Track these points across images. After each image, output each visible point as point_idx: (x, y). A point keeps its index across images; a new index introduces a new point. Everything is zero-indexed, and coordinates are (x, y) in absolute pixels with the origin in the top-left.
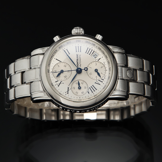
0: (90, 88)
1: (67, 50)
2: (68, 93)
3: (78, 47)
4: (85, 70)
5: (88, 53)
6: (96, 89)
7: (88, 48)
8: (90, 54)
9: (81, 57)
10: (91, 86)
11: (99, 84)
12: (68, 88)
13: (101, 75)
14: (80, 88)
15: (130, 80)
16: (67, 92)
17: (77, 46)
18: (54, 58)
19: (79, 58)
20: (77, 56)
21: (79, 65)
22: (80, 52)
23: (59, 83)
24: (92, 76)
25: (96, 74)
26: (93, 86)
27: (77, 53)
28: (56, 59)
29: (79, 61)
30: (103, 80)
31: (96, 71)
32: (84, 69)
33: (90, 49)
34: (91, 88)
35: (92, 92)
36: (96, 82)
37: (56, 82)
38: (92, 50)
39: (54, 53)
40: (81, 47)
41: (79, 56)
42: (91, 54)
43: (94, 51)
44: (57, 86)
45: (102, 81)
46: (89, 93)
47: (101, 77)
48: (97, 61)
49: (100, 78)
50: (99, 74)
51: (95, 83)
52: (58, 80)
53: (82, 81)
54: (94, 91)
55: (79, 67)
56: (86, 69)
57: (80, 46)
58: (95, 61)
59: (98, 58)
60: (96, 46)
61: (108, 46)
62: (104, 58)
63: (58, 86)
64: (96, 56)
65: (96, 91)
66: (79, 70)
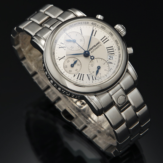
0: (79, 74)
1: (96, 31)
2: (59, 60)
3: (107, 38)
5: (108, 50)
6: (83, 80)
7: (112, 47)
8: (108, 52)
9: (100, 47)
11: (89, 79)
12: (65, 57)
13: (98, 74)
14: (72, 66)
15: (117, 105)
16: (60, 59)
17: (107, 36)
18: (80, 26)
19: (97, 46)
20: (98, 43)
21: (91, 51)
22: (104, 43)
24: (91, 68)
25: (97, 69)
26: (83, 75)
27: (101, 41)
28: (81, 29)
29: (95, 48)
30: (96, 79)
31: (99, 68)
32: (91, 57)
33: (113, 49)
34: (80, 75)
35: (77, 79)
36: (89, 76)
37: (61, 43)
38: (114, 51)
39: (85, 23)
40: (108, 40)
41: (99, 44)
43: (114, 54)
44: (58, 46)
45: (94, 79)
46: (74, 76)
47: (97, 76)
48: (108, 62)
49: (95, 75)
50: (97, 72)
51: (88, 75)
52: (63, 43)
53: (80, 64)
54: (80, 79)
55: (90, 52)
56: (92, 58)
57: (109, 38)
59: (111, 61)
60: (119, 51)
61: (129, 62)
62: (116, 66)
63: (59, 48)
64: (111, 58)
65: (81, 81)
66: (87, 53)
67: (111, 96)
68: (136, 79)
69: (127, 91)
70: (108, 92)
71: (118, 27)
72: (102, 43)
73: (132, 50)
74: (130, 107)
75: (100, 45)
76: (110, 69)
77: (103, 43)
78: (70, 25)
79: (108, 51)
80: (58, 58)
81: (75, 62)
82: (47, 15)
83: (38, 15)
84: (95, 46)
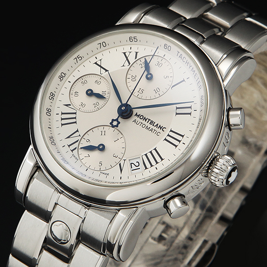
0: (75, 113)
1: (190, 114)
2: (96, 63)
3: (180, 141)
4: (115, 120)
5: (151, 152)
6: (62, 125)
7: (162, 159)
8: (146, 155)
9: (153, 135)
10: (77, 120)
11: (68, 137)
12: (107, 71)
13: (86, 153)
16: (99, 63)
17: (183, 140)
18: (190, 76)
19: (155, 128)
20: (161, 127)
21: (138, 119)
22: (165, 139)
23: (132, 59)
24: (98, 132)
25: (95, 144)
26: (76, 122)
27: (167, 132)
28: (184, 81)
30: (72, 151)
31: (102, 148)
33: (157, 163)
34: (74, 116)
35: (62, 114)
36: (77, 134)
37: (137, 53)
38: (152, 166)
40: (176, 146)
41: (159, 130)
42: (145, 157)
43: (146, 168)
44: (127, 50)
45: (72, 147)
46: (67, 105)
48: (122, 162)
49: (81, 146)
50: (90, 148)
51: (77, 131)
53: (100, 106)
54: (62, 119)
56: (115, 123)
57: (180, 145)
58: (123, 159)
62: (117, 181)
63: (124, 53)
64: (134, 167)
65: (60, 122)
72: (164, 135)
75: (157, 134)
76: (105, 172)
78: (181, 52)
79: (149, 155)
80: (99, 58)
81: (99, 96)
84: (152, 123)
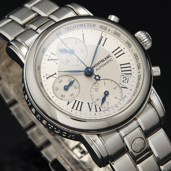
0: (76, 101)
1: (106, 39)
2: (47, 78)
3: (122, 50)
6: (80, 110)
7: (129, 63)
8: (122, 71)
9: (110, 63)
10: (81, 101)
11: (90, 110)
12: (55, 74)
13: (105, 104)
14: (66, 88)
16: (48, 76)
17: (122, 48)
18: (81, 30)
19: (107, 60)
20: (108, 57)
21: (97, 67)
22: (117, 57)
23: (53, 57)
24: (94, 93)
25: (103, 96)
26: (82, 103)
27: (113, 55)
28: (83, 34)
29: (102, 63)
30: (100, 110)
31: (106, 94)
32: (96, 76)
33: (130, 67)
35: (73, 108)
37: (52, 53)
38: (131, 70)
39: (89, 25)
40: (124, 53)
41: (109, 59)
43: (131, 74)
44: (47, 58)
45: (98, 110)
46: (68, 104)
47: (103, 106)
48: (121, 86)
49: (100, 104)
50: (104, 100)
51: (89, 103)
52: (55, 54)
53: (77, 85)
54: (76, 109)
55: (95, 69)
56: (97, 78)
57: (124, 51)
58: (119, 84)
59: (125, 85)
60: (139, 70)
61: (152, 88)
62: (132, 92)
63: (49, 60)
64: (126, 81)
65: (78, 111)
66: (90, 70)
67: (122, 138)
68: (162, 114)
69: (148, 133)
70: (118, 132)
71: (140, 34)
72: (113, 57)
73: (159, 70)
74: (151, 157)
75: (111, 60)
76: (123, 97)
77: (115, 57)
78: (67, 27)
79: (123, 69)
80: (45, 75)
81: (71, 83)
82: (34, 12)
83: (21, 12)
84: (102, 61)
